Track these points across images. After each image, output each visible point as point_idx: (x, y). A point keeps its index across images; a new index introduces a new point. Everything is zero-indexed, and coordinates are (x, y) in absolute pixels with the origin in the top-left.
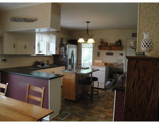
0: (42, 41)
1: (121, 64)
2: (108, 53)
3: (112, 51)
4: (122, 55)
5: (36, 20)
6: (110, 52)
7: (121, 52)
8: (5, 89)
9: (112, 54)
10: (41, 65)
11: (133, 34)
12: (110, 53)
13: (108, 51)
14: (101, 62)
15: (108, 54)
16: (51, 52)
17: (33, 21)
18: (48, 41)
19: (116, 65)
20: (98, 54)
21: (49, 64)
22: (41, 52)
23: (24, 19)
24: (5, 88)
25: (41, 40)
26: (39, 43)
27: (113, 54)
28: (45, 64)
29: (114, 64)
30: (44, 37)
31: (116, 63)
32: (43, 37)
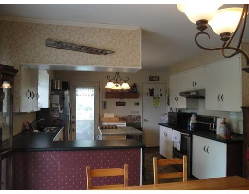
1: (137, 117)
2: (119, 102)
3: (124, 100)
4: (138, 104)
6: (121, 101)
7: (136, 101)
9: (124, 104)
11: (150, 77)
12: (121, 103)
13: (118, 100)
14: (114, 117)
15: (118, 104)
19: (131, 119)
20: (104, 105)
27: (126, 104)
29: (128, 117)
31: (130, 116)
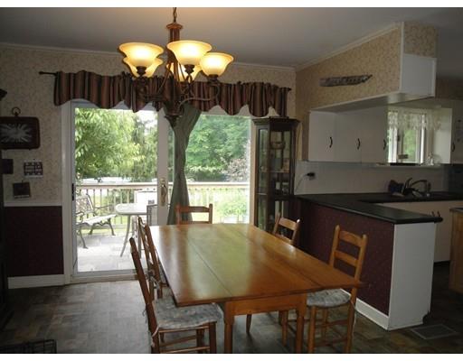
0: (409, 126)
5: (369, 77)
8: (293, 231)
10: (403, 194)
16: (438, 156)
17: (363, 81)
18: (429, 127)
21: (431, 190)
22: (406, 157)
23: (344, 78)
24: (293, 229)
25: (405, 124)
26: (400, 133)
28: (414, 190)
30: (416, 116)
32: (411, 115)
